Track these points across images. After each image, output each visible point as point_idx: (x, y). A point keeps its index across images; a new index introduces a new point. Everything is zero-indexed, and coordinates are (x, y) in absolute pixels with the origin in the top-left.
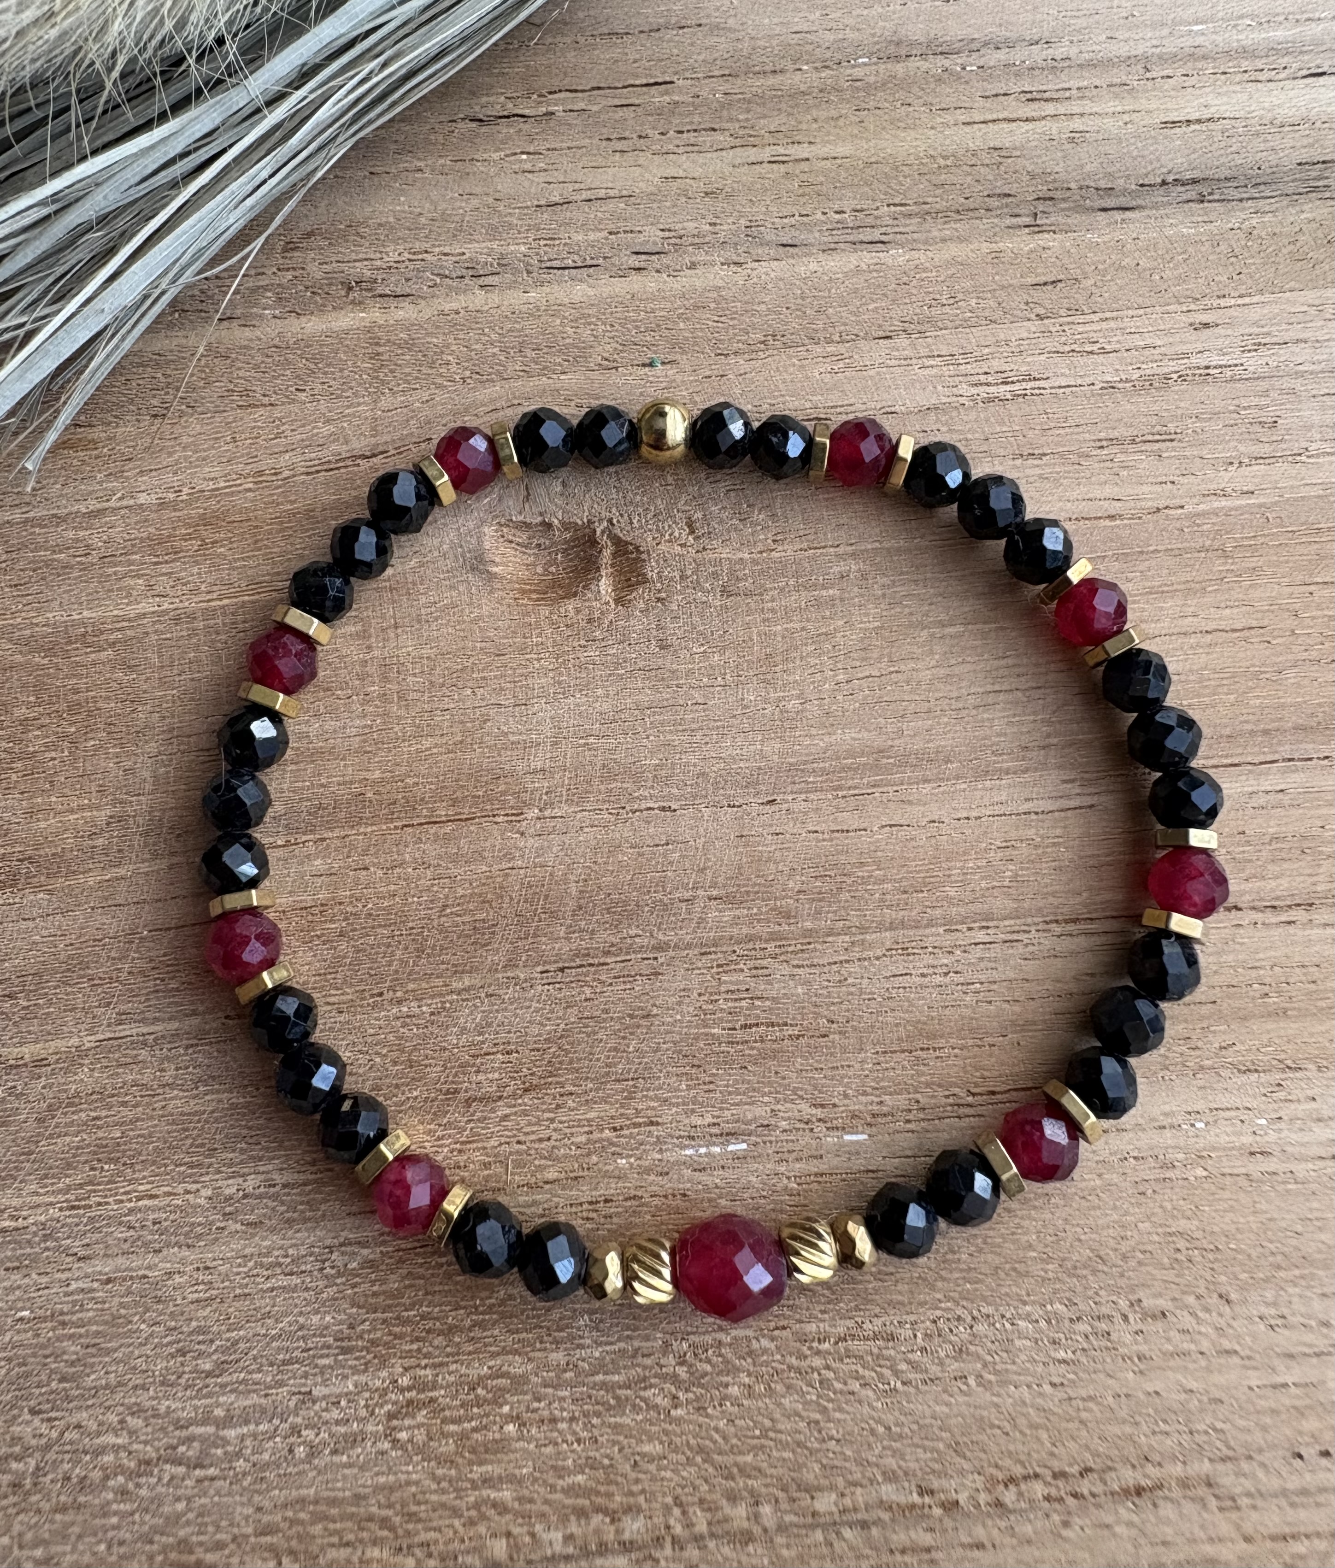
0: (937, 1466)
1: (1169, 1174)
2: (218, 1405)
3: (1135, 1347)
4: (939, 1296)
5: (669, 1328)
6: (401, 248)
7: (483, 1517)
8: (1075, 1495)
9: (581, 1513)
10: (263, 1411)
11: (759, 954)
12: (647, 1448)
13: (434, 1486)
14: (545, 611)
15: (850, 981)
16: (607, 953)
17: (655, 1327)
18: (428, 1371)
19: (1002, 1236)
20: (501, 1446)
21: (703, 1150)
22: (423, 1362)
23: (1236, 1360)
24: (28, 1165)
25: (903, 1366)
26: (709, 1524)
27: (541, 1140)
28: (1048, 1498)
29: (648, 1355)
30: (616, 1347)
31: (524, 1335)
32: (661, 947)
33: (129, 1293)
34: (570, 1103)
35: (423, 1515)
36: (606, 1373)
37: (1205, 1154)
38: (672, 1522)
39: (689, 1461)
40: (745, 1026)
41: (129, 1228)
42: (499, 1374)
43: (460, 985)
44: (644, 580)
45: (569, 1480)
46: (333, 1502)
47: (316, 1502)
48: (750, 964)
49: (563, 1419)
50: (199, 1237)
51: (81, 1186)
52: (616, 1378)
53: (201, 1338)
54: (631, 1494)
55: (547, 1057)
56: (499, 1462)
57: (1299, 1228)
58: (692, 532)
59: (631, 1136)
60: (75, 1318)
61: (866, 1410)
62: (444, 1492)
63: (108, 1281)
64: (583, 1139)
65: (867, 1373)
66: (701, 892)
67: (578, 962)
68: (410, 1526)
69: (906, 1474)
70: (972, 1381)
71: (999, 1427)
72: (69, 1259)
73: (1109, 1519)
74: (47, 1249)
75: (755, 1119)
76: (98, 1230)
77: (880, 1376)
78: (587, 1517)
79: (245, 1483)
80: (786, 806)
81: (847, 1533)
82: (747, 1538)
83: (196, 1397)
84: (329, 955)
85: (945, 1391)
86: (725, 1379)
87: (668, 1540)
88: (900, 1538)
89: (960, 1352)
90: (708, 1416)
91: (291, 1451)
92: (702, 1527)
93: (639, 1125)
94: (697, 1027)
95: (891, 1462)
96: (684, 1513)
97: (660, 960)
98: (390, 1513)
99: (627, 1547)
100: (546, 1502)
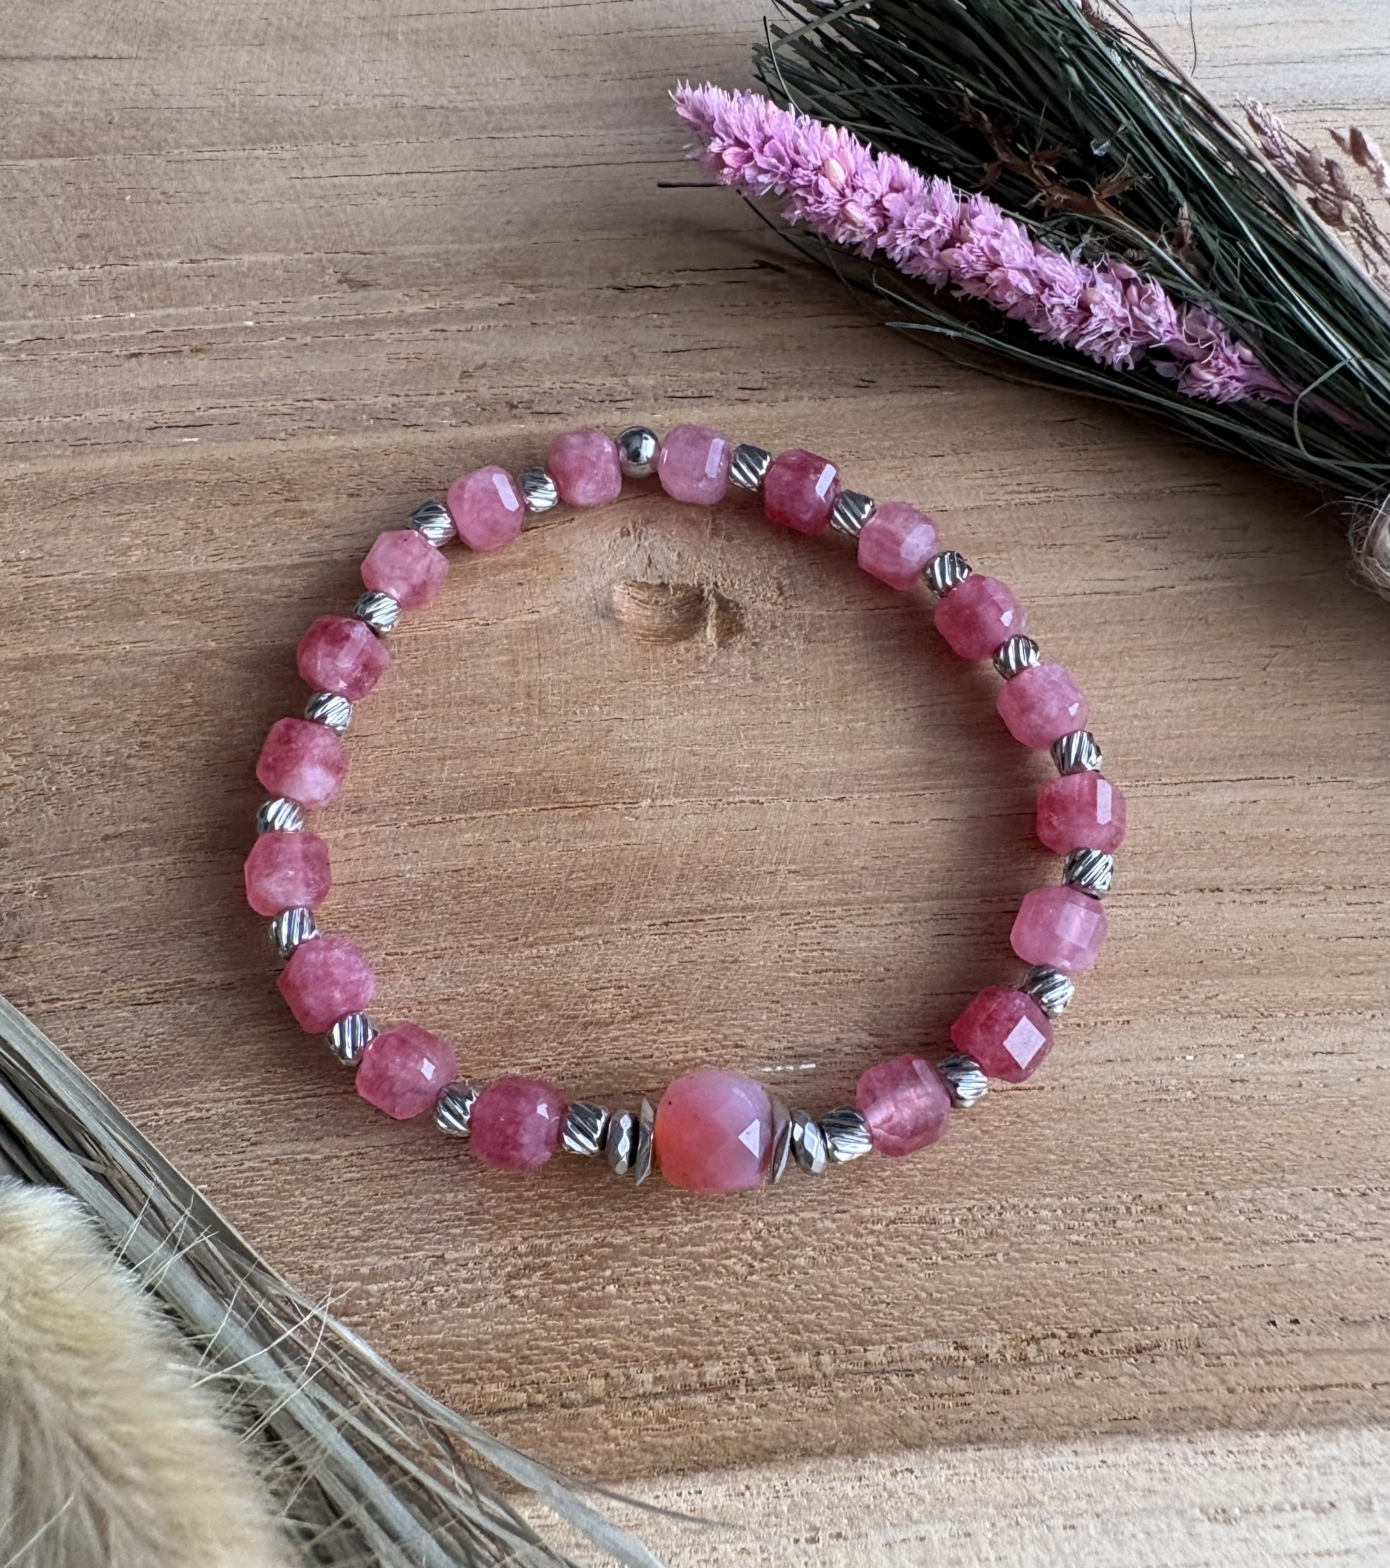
0: (971, 1326)
1: (1164, 1097)
2: (364, 1265)
3: (1137, 1233)
4: (972, 1188)
5: (748, 1210)
6: (554, 379)
7: (587, 1361)
8: (1086, 1352)
9: (670, 1360)
10: (401, 1269)
11: (828, 916)
12: (726, 1307)
13: (545, 1334)
14: (661, 650)
15: (904, 938)
16: (703, 912)
17: (735, 1209)
18: (544, 1242)
19: (1026, 1141)
20: (601, 1304)
21: (779, 1068)
22: (540, 1233)
23: (1220, 1244)
24: (213, 1068)
25: (943, 1245)
26: (778, 1370)
27: (644, 1057)
28: (1063, 1353)
29: (730, 1231)
30: (702, 1224)
31: (626, 1213)
32: (746, 908)
33: (292, 1172)
34: (670, 1028)
35: (535, 1358)
36: (694, 1245)
37: (1194, 1080)
38: (746, 1366)
39: (763, 1319)
40: (816, 972)
41: (297, 1120)
42: (603, 1244)
43: (582, 934)
44: (741, 629)
45: (661, 1331)
46: (460, 1346)
47: (443, 1347)
48: (823, 923)
49: (655, 1282)
50: (354, 1128)
51: (257, 1085)
52: (702, 1249)
53: (352, 1210)
54: (711, 1343)
55: (652, 991)
56: (601, 1315)
57: (1271, 1140)
58: (781, 594)
59: (721, 1056)
60: (246, 1191)
61: (912, 1279)
62: (554, 1340)
63: (276, 1162)
64: (680, 1057)
65: (913, 1249)
66: (781, 867)
67: (680, 918)
68: (524, 1367)
69: (945, 1332)
70: (1000, 1257)
71: (1024, 1295)
72: (245, 1144)
73: (1114, 1372)
74: (226, 1135)
75: (822, 1045)
76: (270, 1120)
77: (925, 1252)
78: (675, 1363)
79: (384, 1329)
80: (852, 803)
81: (894, 1379)
82: (807, 1382)
83: (346, 1258)
84: (473, 906)
85: (978, 1264)
86: (795, 1252)
87: (743, 1381)
88: (938, 1384)
89: (991, 1235)
90: (779, 1282)
91: (424, 1304)
92: (771, 1371)
93: (727, 1047)
94: (777, 971)
95: (932, 1322)
96: (756, 1360)
97: (748, 918)
98: (508, 1355)
99: (706, 1388)
100: (640, 1349)
